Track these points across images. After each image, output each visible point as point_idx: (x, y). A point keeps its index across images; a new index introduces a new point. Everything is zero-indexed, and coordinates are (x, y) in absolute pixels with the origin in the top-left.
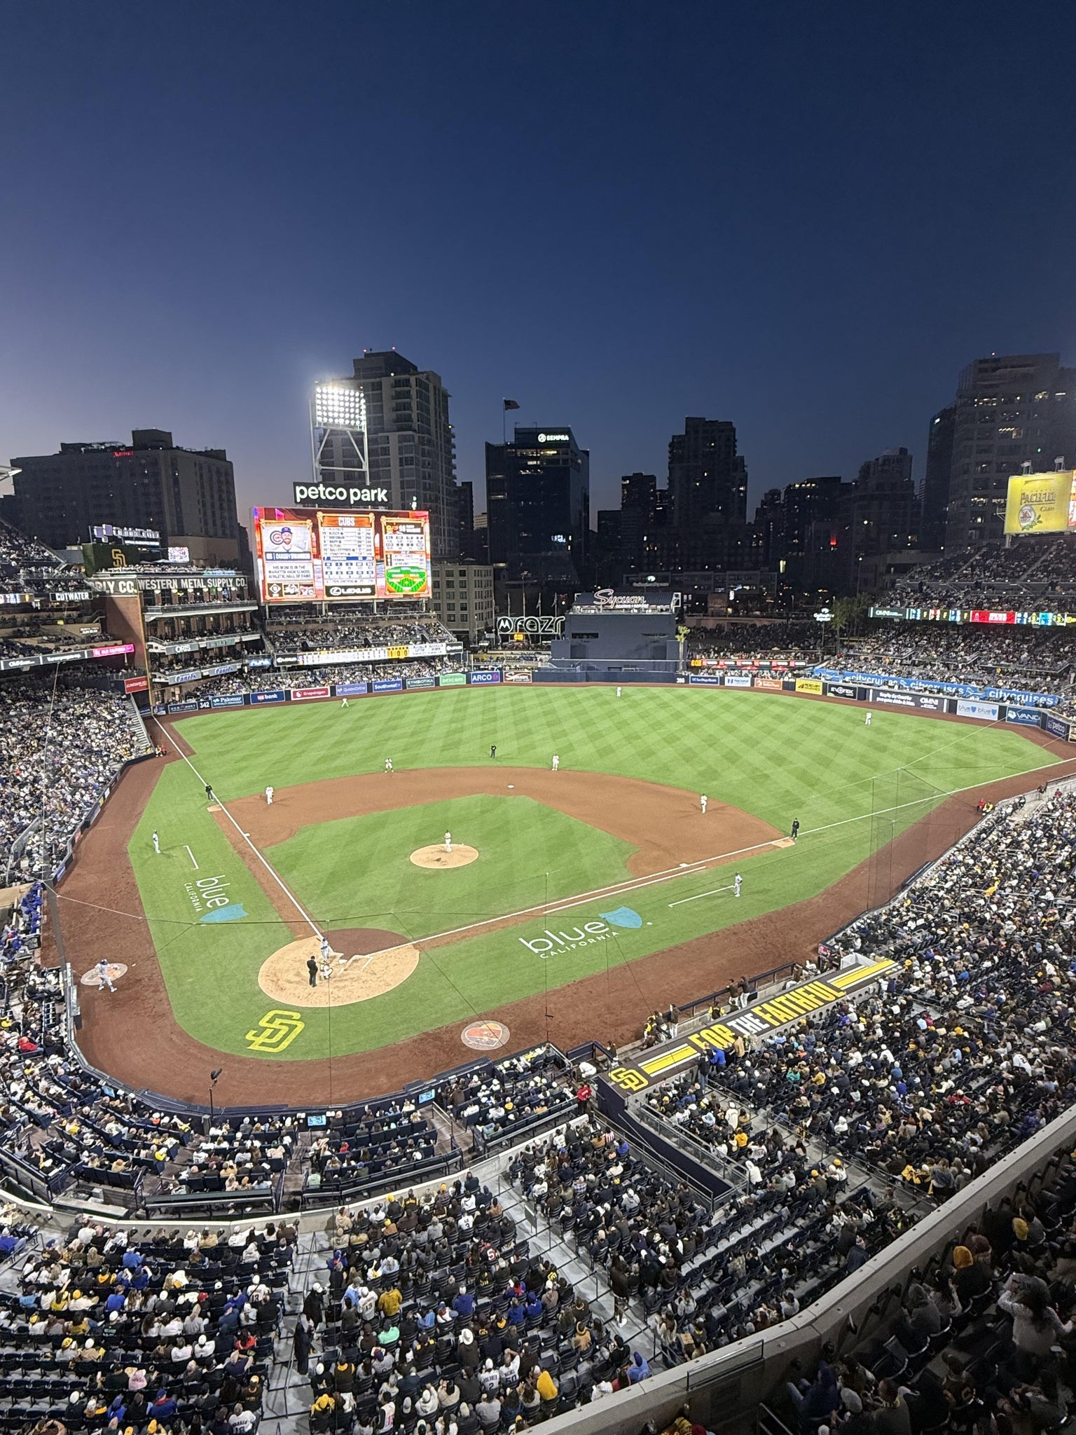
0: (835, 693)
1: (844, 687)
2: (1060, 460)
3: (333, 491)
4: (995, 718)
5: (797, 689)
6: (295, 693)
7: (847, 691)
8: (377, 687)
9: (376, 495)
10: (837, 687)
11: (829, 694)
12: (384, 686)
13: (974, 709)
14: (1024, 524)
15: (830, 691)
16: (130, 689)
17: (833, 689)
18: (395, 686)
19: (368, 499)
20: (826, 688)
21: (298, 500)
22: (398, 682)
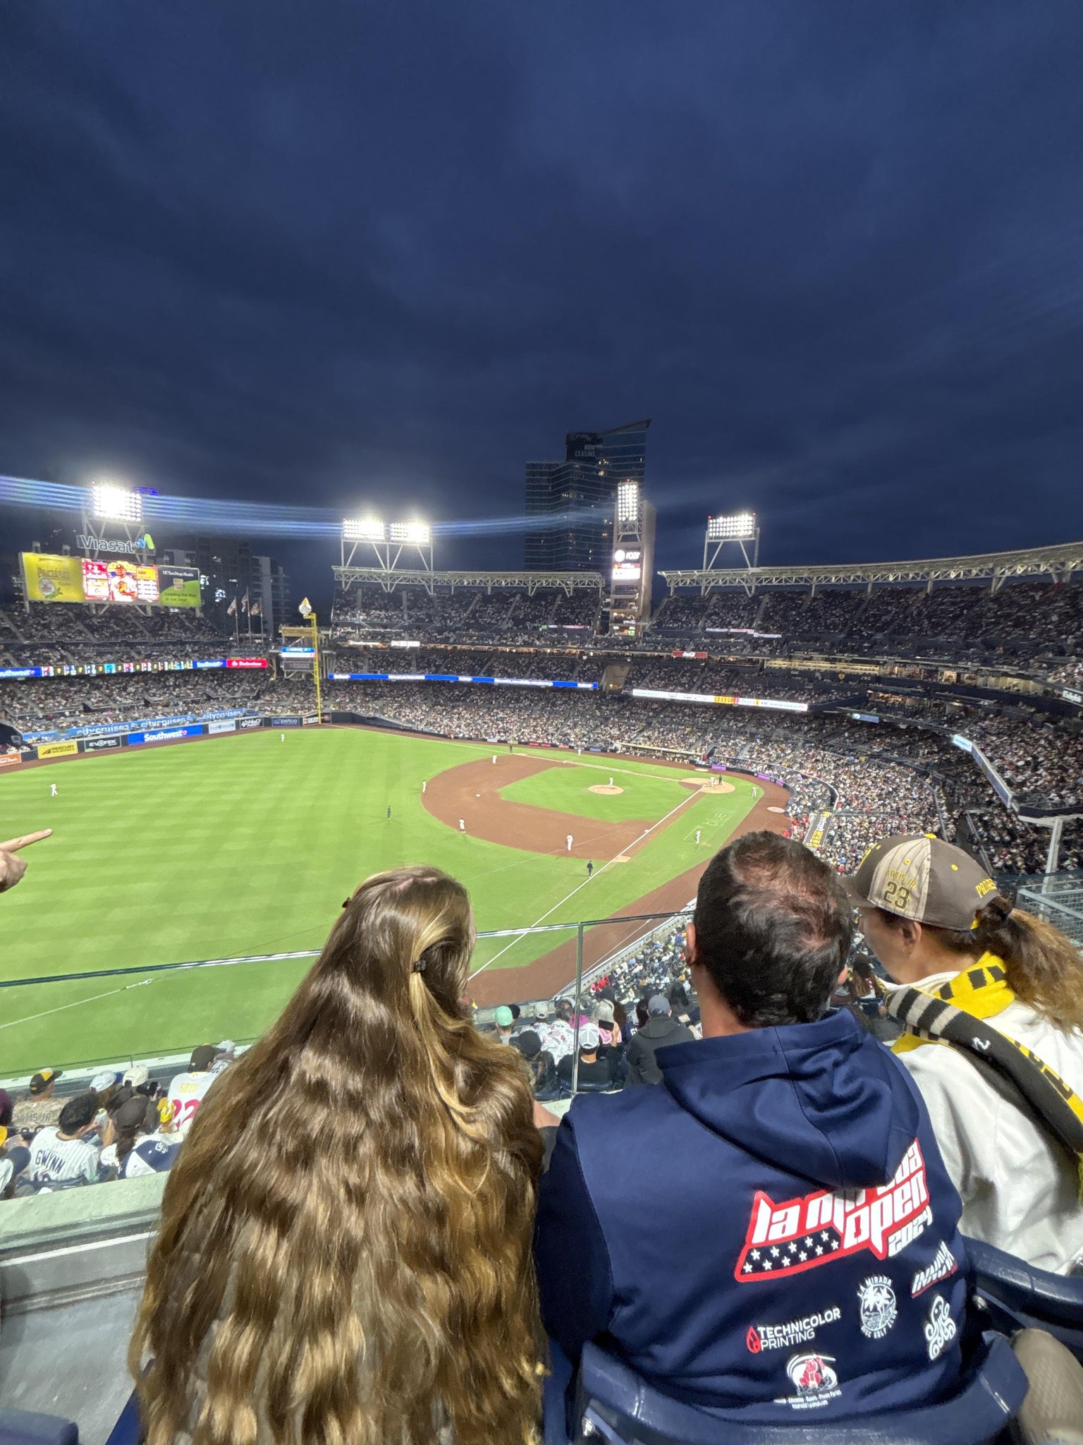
0: (95, 747)
1: (104, 739)
2: (67, 547)
4: (234, 729)
5: (41, 756)
7: (109, 742)
10: (96, 741)
11: (87, 750)
13: (220, 727)
14: (48, 594)
15: (88, 747)
17: (91, 745)
20: (81, 747)
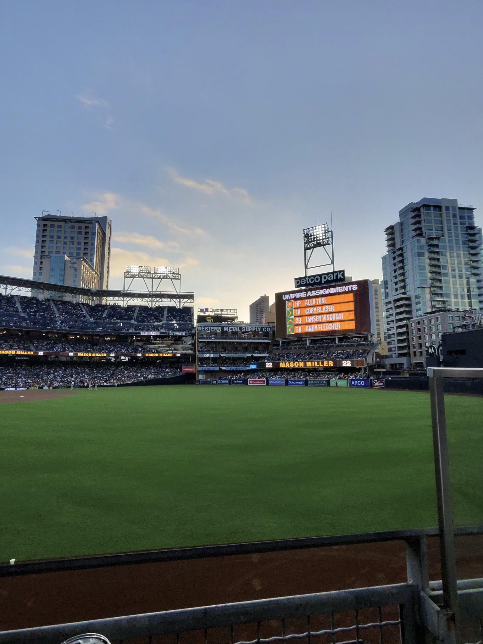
3: (313, 278)
6: (250, 381)
8: (290, 383)
9: (337, 276)
12: (295, 382)
16: (183, 371)
18: (301, 383)
19: (332, 279)
21: (296, 287)
22: (303, 381)
